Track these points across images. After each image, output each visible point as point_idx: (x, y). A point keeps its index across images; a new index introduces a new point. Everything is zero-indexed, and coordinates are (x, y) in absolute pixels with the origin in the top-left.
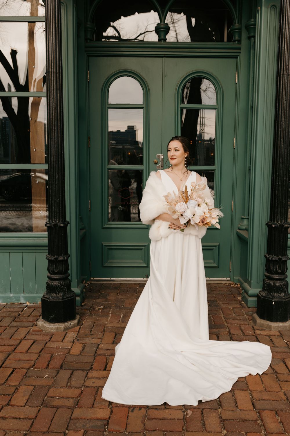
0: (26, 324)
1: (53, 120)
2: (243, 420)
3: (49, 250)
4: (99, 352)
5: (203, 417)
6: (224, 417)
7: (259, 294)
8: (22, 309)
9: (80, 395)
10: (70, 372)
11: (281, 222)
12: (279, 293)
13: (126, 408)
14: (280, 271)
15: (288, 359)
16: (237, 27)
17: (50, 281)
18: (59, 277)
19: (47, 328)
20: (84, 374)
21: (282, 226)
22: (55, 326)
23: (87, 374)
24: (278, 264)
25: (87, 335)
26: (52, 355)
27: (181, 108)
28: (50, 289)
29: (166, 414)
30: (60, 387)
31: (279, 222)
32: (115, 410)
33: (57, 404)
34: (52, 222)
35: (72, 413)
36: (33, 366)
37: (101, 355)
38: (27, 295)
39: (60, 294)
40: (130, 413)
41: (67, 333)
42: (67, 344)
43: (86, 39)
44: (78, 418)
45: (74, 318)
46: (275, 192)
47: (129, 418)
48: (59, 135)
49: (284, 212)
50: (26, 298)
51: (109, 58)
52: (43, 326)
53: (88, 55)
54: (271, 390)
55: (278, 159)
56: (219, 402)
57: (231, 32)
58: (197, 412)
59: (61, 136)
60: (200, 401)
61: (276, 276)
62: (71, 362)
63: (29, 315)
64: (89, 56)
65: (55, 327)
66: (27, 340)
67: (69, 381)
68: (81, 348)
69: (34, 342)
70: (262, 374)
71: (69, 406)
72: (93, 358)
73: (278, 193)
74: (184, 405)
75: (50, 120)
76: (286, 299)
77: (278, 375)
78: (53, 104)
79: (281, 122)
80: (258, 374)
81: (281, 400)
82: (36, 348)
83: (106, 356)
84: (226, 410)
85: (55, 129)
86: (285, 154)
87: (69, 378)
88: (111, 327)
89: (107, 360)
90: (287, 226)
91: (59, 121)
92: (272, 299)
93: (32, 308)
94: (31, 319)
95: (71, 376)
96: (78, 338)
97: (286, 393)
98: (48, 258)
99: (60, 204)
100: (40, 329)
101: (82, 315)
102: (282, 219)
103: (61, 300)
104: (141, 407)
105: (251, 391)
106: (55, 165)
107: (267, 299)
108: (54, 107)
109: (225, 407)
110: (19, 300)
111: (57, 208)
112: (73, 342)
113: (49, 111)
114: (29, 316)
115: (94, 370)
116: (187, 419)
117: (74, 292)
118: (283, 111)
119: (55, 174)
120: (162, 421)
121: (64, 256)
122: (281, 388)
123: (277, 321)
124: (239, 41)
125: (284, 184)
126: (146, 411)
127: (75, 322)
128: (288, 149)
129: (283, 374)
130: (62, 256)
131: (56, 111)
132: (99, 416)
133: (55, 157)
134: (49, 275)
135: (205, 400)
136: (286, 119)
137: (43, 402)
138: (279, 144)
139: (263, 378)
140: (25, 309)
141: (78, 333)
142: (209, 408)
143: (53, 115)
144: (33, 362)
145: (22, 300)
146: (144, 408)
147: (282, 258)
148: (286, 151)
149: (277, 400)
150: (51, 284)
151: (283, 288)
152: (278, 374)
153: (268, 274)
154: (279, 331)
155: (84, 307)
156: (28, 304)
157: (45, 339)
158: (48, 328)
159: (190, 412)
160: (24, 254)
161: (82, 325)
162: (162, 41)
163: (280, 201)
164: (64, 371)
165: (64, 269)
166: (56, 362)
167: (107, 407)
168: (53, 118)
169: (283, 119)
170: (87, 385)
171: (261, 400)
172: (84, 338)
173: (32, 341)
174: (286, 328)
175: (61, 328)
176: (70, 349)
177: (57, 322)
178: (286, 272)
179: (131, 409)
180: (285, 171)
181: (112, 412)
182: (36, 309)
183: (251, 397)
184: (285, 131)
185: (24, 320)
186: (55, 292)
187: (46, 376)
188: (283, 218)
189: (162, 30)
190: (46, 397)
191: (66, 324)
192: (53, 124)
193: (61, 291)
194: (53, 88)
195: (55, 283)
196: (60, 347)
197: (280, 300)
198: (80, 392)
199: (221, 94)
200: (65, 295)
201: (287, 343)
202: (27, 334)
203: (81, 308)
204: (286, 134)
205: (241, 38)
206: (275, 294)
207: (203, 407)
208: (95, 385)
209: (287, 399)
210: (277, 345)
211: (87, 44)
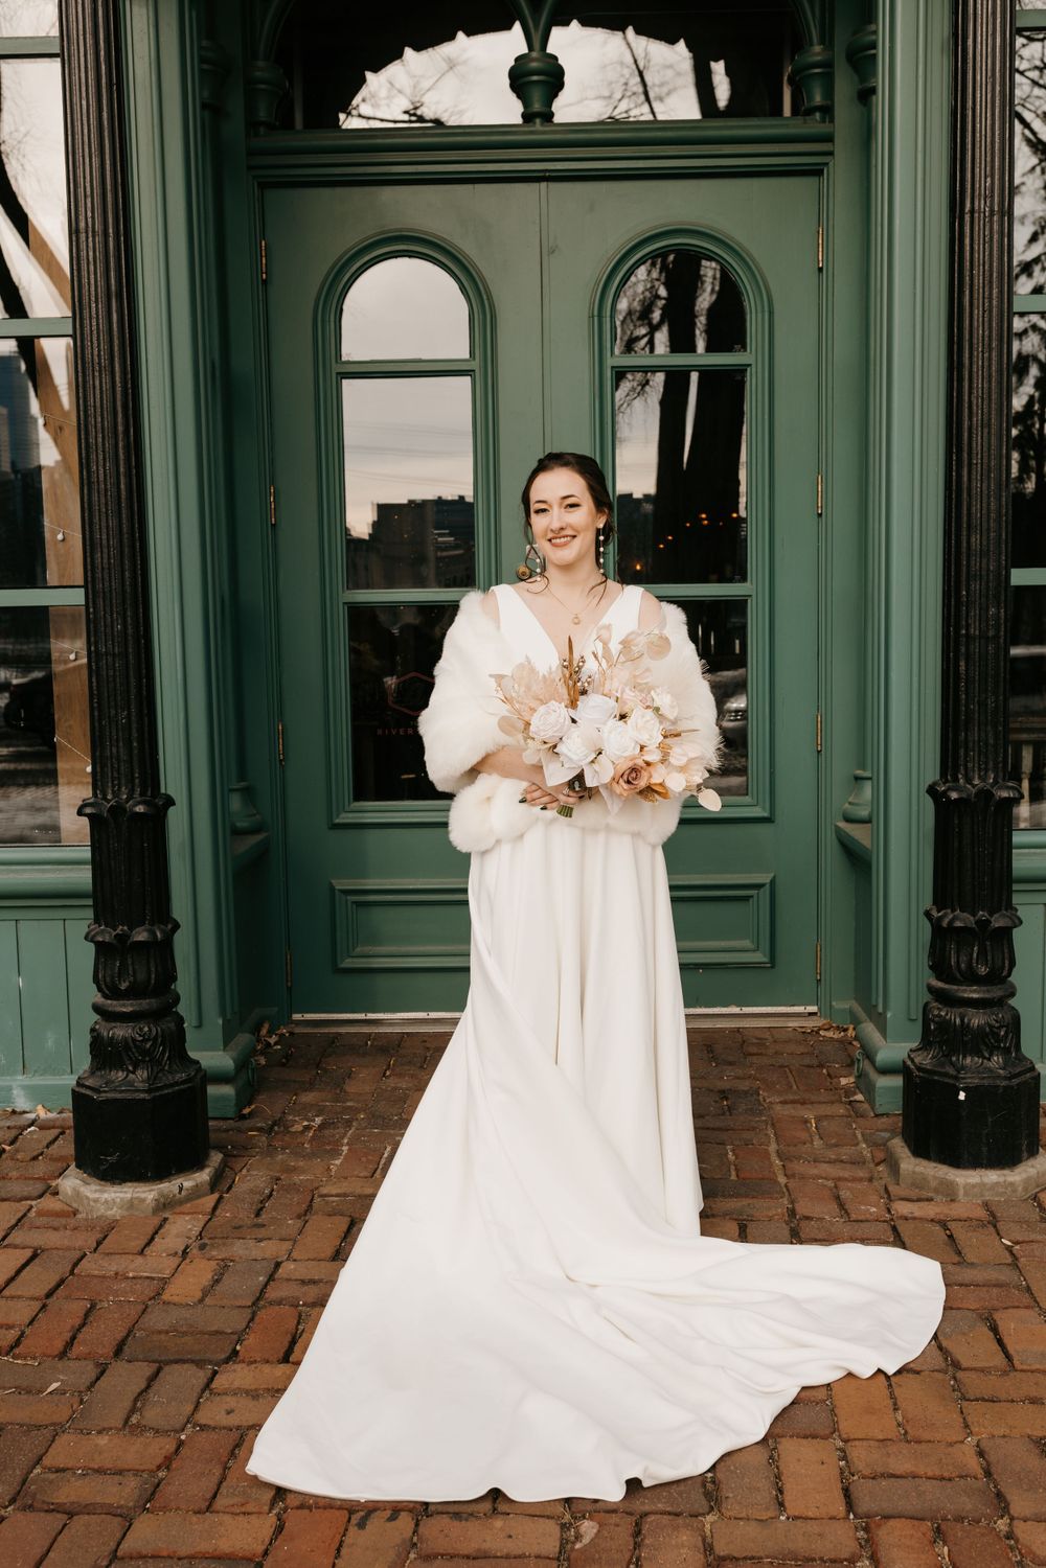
0: (17, 1188)
1: (99, 413)
2: (796, 1560)
3: (95, 906)
4: (273, 1293)
5: (637, 1546)
6: (721, 1549)
7: (909, 1063)
8: (14, 1133)
9: (167, 1463)
10: (147, 1370)
11: (983, 779)
12: (984, 1058)
13: (337, 1513)
14: (983, 970)
15: (1010, 1310)
16: (819, 58)
17: (104, 1023)
18: (137, 1008)
19: (92, 1203)
20: (201, 1376)
21: (986, 795)
22: (122, 1195)
23: (211, 1379)
24: (977, 943)
25: (240, 1227)
26: (93, 1306)
27: (613, 367)
28: (104, 1053)
29: (492, 1536)
30: (99, 1428)
31: (976, 782)
32: (294, 1520)
33: (73, 1498)
34: (105, 798)
35: (125, 1534)
36: (12, 1348)
37: (280, 1303)
38: (38, 1081)
39: (139, 1072)
40: (353, 1530)
41: (165, 1219)
42: (158, 1261)
43: (252, 125)
44: (144, 1552)
45: (198, 1165)
46: (957, 666)
47: (344, 1551)
48: (122, 470)
49: (991, 741)
50: (35, 1093)
51: (339, 191)
52: (77, 1193)
53: (259, 184)
54: (926, 1436)
55: (964, 539)
56: (710, 1487)
57: (797, 78)
58: (618, 1525)
59: (130, 471)
60: (633, 1485)
61: (971, 992)
62: (160, 1332)
63: (35, 1153)
64: (263, 186)
65: (122, 1199)
66: (10, 1251)
67: (139, 1404)
68: (206, 1278)
69: (34, 1256)
70: (899, 1372)
71: (118, 1507)
72: (247, 1313)
73: (967, 670)
74: (568, 1501)
75: (86, 411)
76: (1010, 1079)
77: (960, 1375)
78: (96, 353)
79: (970, 393)
80: (879, 1371)
81: (961, 1477)
82: (38, 1280)
83: (298, 1305)
84: (735, 1518)
85: (104, 445)
86: (989, 516)
87: (140, 1394)
88: (337, 1195)
89: (299, 1323)
90: (1005, 794)
91: (120, 415)
92: (956, 1078)
93: (54, 1127)
94: (40, 1168)
95: (148, 1387)
96: (203, 1240)
97: (987, 1449)
98: (94, 936)
99: (134, 731)
100: (66, 1208)
101: (235, 1153)
102: (986, 770)
103: (142, 1096)
104: (396, 1509)
105: (846, 1441)
106: (110, 581)
107: (936, 1078)
108: (99, 363)
109: (731, 1508)
110: (9, 1099)
111: (121, 744)
112: (185, 1253)
113: (80, 379)
114: (35, 1158)
115: (244, 1362)
116: (573, 1555)
117: (198, 1062)
118: (975, 353)
119: (108, 617)
120: (471, 1562)
121: (155, 928)
122: (967, 1426)
123: (976, 1163)
124: (827, 111)
125: (991, 633)
126: (417, 1525)
127: (199, 1180)
128: (1001, 496)
129: (982, 1370)
130: (147, 926)
131: (106, 379)
132: (225, 1546)
133: (109, 552)
134: (99, 998)
135: (653, 1478)
136: (990, 382)
137: (20, 1491)
138: (965, 479)
139: (900, 1386)
140: (25, 1133)
141: (210, 1219)
142: (668, 1509)
143: (98, 392)
144: (13, 1334)
145: (17, 1100)
146: (410, 1511)
147: (992, 920)
148: (993, 506)
149: (946, 1474)
150: (105, 1034)
151: (998, 1035)
152: (965, 1369)
153: (940, 984)
154: (986, 1205)
155: (247, 1123)
156: (42, 1113)
157: (79, 1243)
158: (96, 1201)
159: (588, 1528)
160: (21, 924)
161: (230, 1188)
162: (538, 121)
163: (976, 699)
164: (126, 1365)
165: (153, 976)
166: (101, 1335)
167: (266, 1508)
168: (98, 404)
169: (978, 383)
170: (203, 1422)
171: (882, 1475)
172: (227, 1238)
173: (28, 1253)
174: (1014, 1191)
175: (144, 1200)
176: (165, 1281)
177: (130, 1181)
178: (1009, 975)
179: (355, 1518)
180: (991, 585)
181: (279, 1530)
182: (68, 1131)
183: (842, 1463)
184: (986, 430)
185: (14, 1174)
186: (121, 1066)
187: (55, 1386)
188: (991, 765)
189: (535, 78)
190: (38, 1470)
191: (167, 1184)
192: (99, 425)
193: (144, 1062)
194: (93, 293)
195: (121, 1031)
196: (131, 1275)
197: (986, 1082)
198: (170, 1447)
199: (763, 312)
200: (160, 1075)
201: (1009, 1249)
202: (16, 1225)
203: (239, 1124)
204: (989, 440)
205: (832, 100)
206: (969, 1060)
207: (647, 1508)
208: (233, 1421)
209: (988, 1473)
210: (970, 1257)
211: (256, 142)
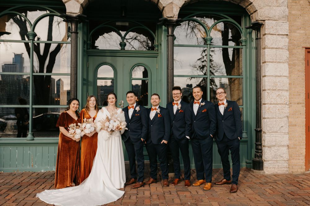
16: (157, 44)
27: (132, 79)
51: (98, 57)
53: (88, 56)
57: (154, 46)
162: (123, 50)
189: (123, 44)
199: (150, 73)
205: (158, 49)
211: (88, 51)
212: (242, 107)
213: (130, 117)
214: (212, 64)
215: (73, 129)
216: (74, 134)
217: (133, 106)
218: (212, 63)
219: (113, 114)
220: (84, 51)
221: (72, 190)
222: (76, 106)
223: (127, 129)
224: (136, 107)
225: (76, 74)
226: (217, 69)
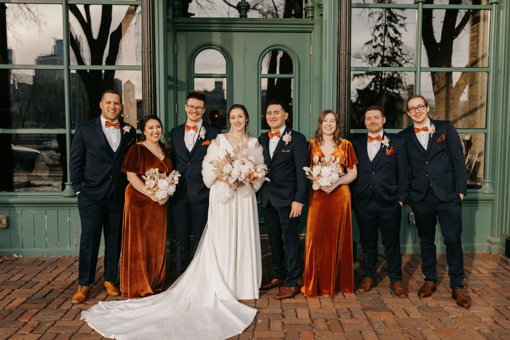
16: (311, 5)
27: (261, 77)
43: (174, 16)
51: (195, 33)
57: (306, 9)
64: (176, 31)
124: (313, 18)
162: (244, 17)
189: (243, 7)
199: (297, 65)
205: (314, 15)
211: (175, 20)
212: (485, 131)
213: (272, 155)
214: (400, 50)
215: (154, 180)
216: (154, 189)
217: (279, 133)
218: (401, 47)
219: (238, 147)
220: (167, 21)
221: (153, 304)
222: (155, 130)
223: (268, 179)
224: (284, 134)
225: (153, 66)
226: (409, 58)
